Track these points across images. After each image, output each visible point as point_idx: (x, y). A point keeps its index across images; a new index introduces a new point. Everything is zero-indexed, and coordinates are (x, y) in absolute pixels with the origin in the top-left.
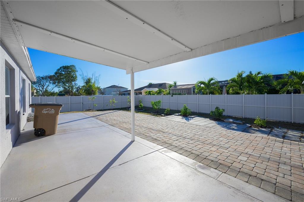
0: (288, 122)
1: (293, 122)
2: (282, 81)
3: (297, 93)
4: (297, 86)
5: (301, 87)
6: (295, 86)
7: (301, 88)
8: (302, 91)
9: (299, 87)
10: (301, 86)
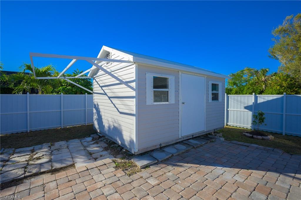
0: (23, 133)
1: (28, 131)
2: (17, 77)
3: (34, 93)
4: (35, 84)
5: (39, 86)
6: (33, 85)
7: (39, 88)
8: (40, 91)
9: (37, 86)
10: (39, 84)
